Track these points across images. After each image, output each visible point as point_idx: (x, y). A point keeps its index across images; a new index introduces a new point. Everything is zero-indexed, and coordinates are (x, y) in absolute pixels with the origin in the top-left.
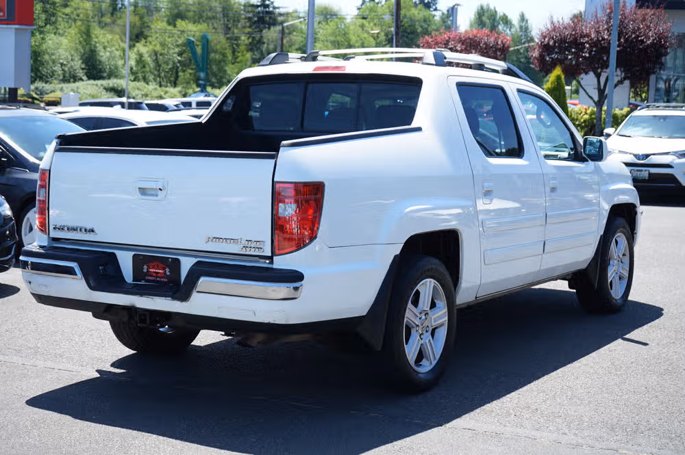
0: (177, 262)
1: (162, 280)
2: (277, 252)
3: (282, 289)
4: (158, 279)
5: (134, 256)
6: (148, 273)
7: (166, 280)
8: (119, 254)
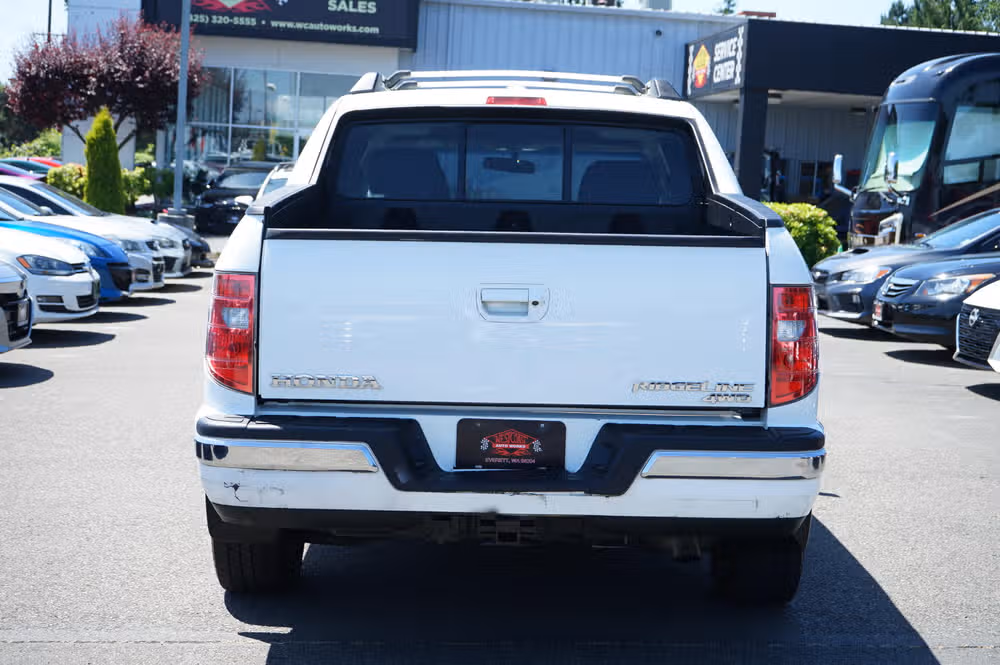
0: (560, 429)
1: (524, 461)
2: (774, 400)
3: (792, 462)
4: (514, 461)
5: (461, 423)
6: (491, 452)
7: (534, 461)
8: (425, 421)
